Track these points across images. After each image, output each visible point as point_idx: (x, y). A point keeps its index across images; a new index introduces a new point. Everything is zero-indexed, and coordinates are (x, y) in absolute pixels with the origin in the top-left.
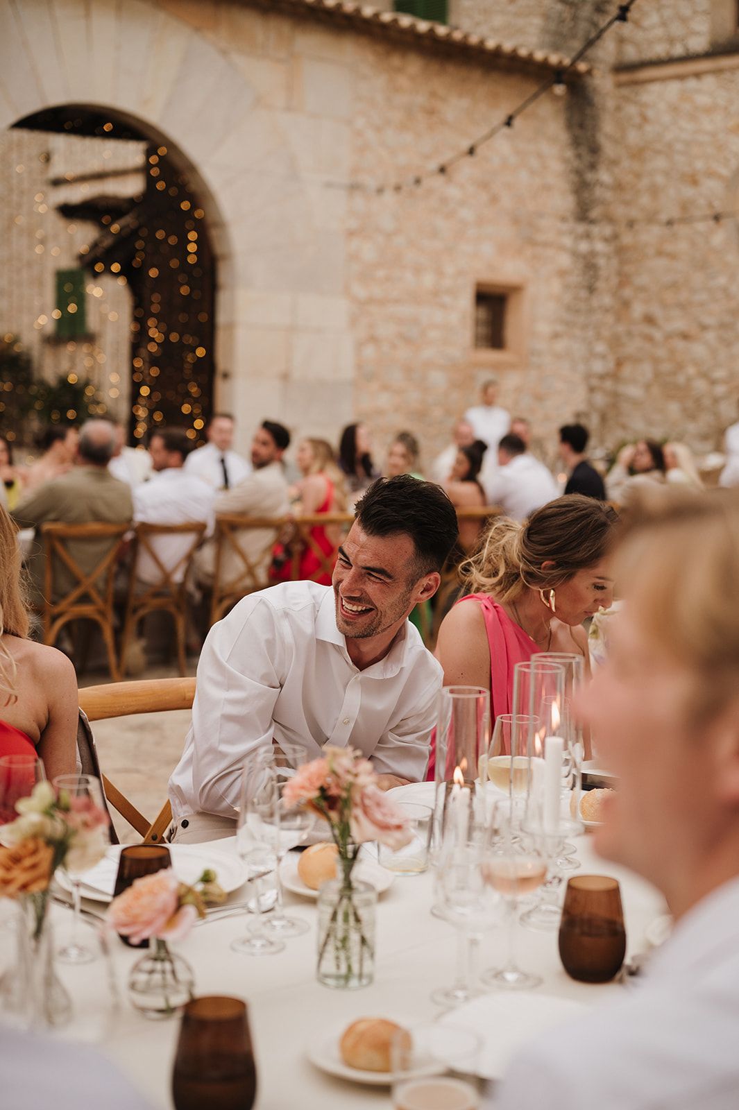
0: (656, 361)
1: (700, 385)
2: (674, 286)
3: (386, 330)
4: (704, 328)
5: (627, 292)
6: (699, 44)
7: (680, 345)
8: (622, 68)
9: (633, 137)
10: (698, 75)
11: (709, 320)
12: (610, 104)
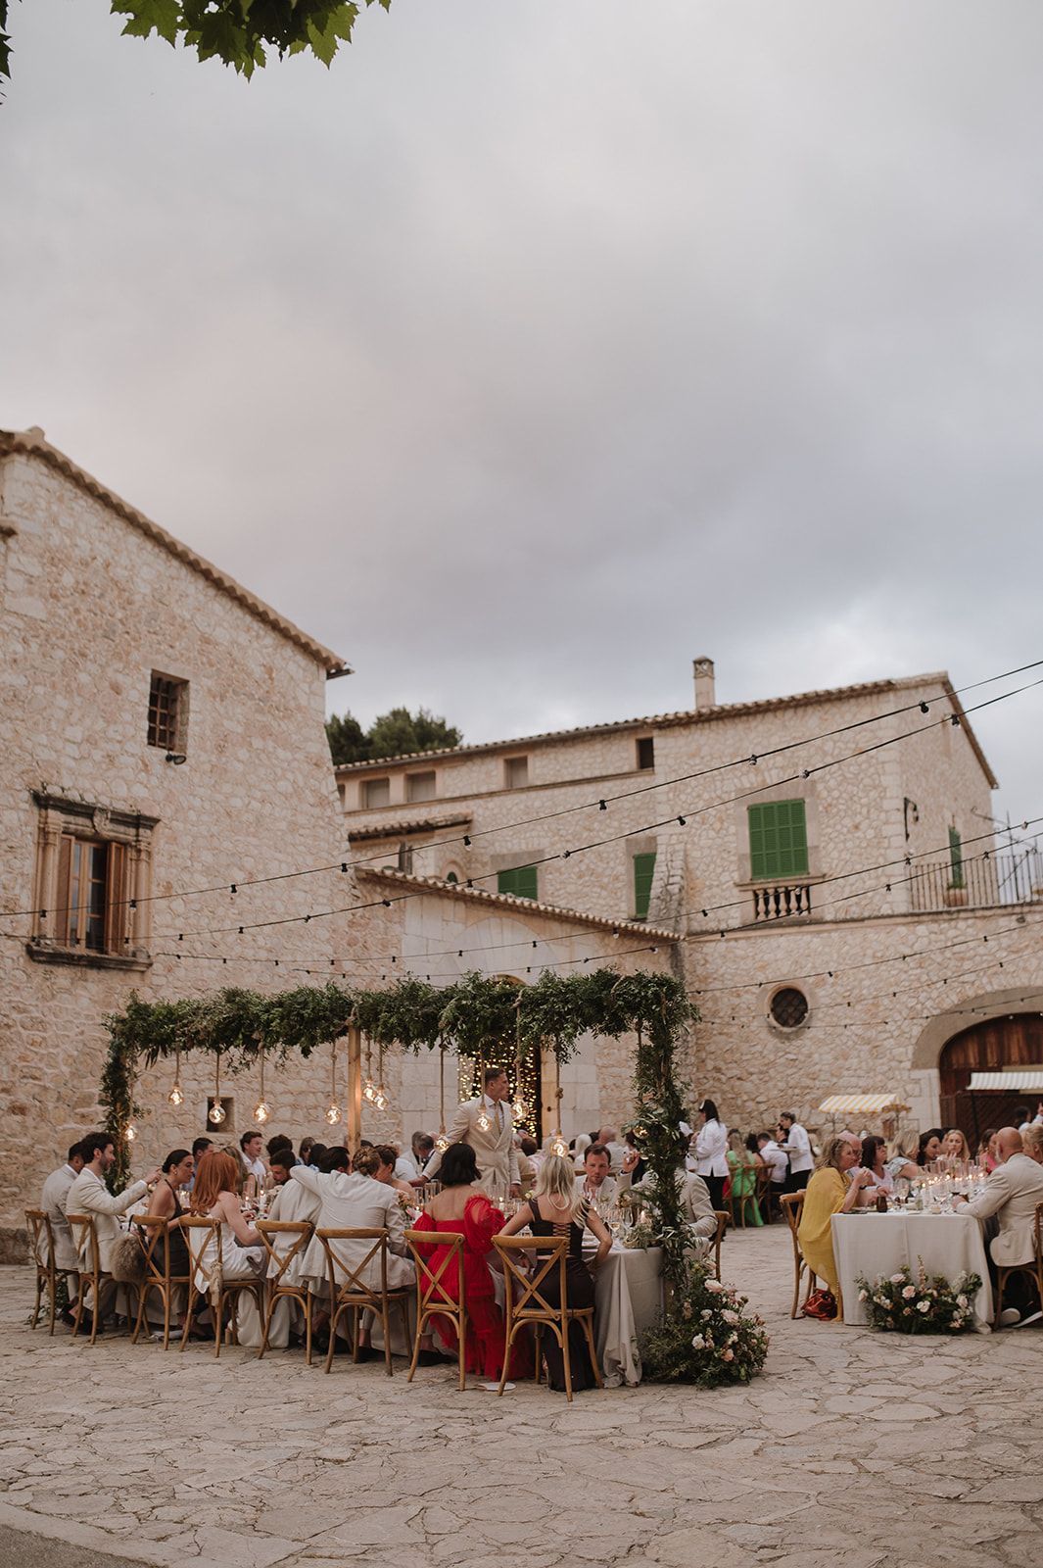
0: (724, 1093)
1: (751, 1105)
2: (731, 1050)
3: (609, 1082)
4: (752, 1074)
5: (704, 1055)
6: (735, 923)
7: (738, 1083)
8: (689, 934)
9: (700, 970)
10: (736, 940)
11: (752, 1070)
12: (687, 953)
